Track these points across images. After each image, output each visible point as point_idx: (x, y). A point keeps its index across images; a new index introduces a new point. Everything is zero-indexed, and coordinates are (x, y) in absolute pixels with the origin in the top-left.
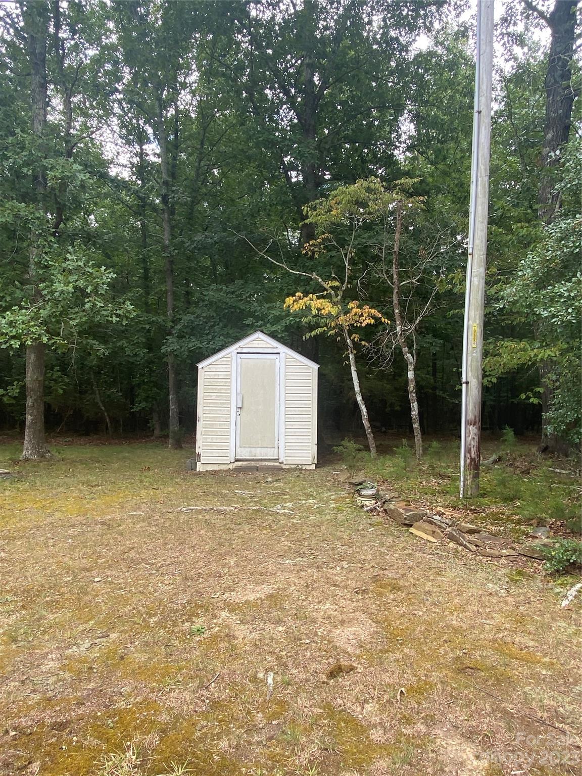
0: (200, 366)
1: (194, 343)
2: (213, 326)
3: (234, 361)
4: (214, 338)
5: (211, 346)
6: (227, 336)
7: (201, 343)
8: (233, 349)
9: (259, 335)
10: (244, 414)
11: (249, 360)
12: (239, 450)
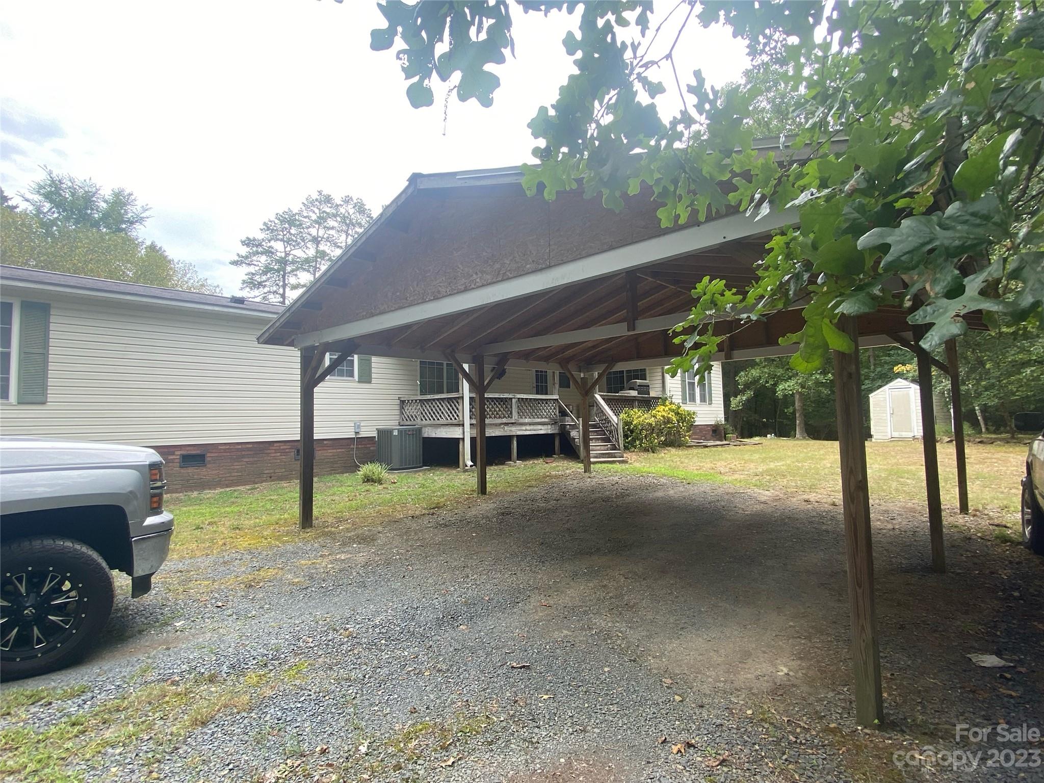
0: (870, 396)
8: (886, 387)
9: (899, 380)
10: (894, 416)
11: (896, 392)
12: (893, 433)
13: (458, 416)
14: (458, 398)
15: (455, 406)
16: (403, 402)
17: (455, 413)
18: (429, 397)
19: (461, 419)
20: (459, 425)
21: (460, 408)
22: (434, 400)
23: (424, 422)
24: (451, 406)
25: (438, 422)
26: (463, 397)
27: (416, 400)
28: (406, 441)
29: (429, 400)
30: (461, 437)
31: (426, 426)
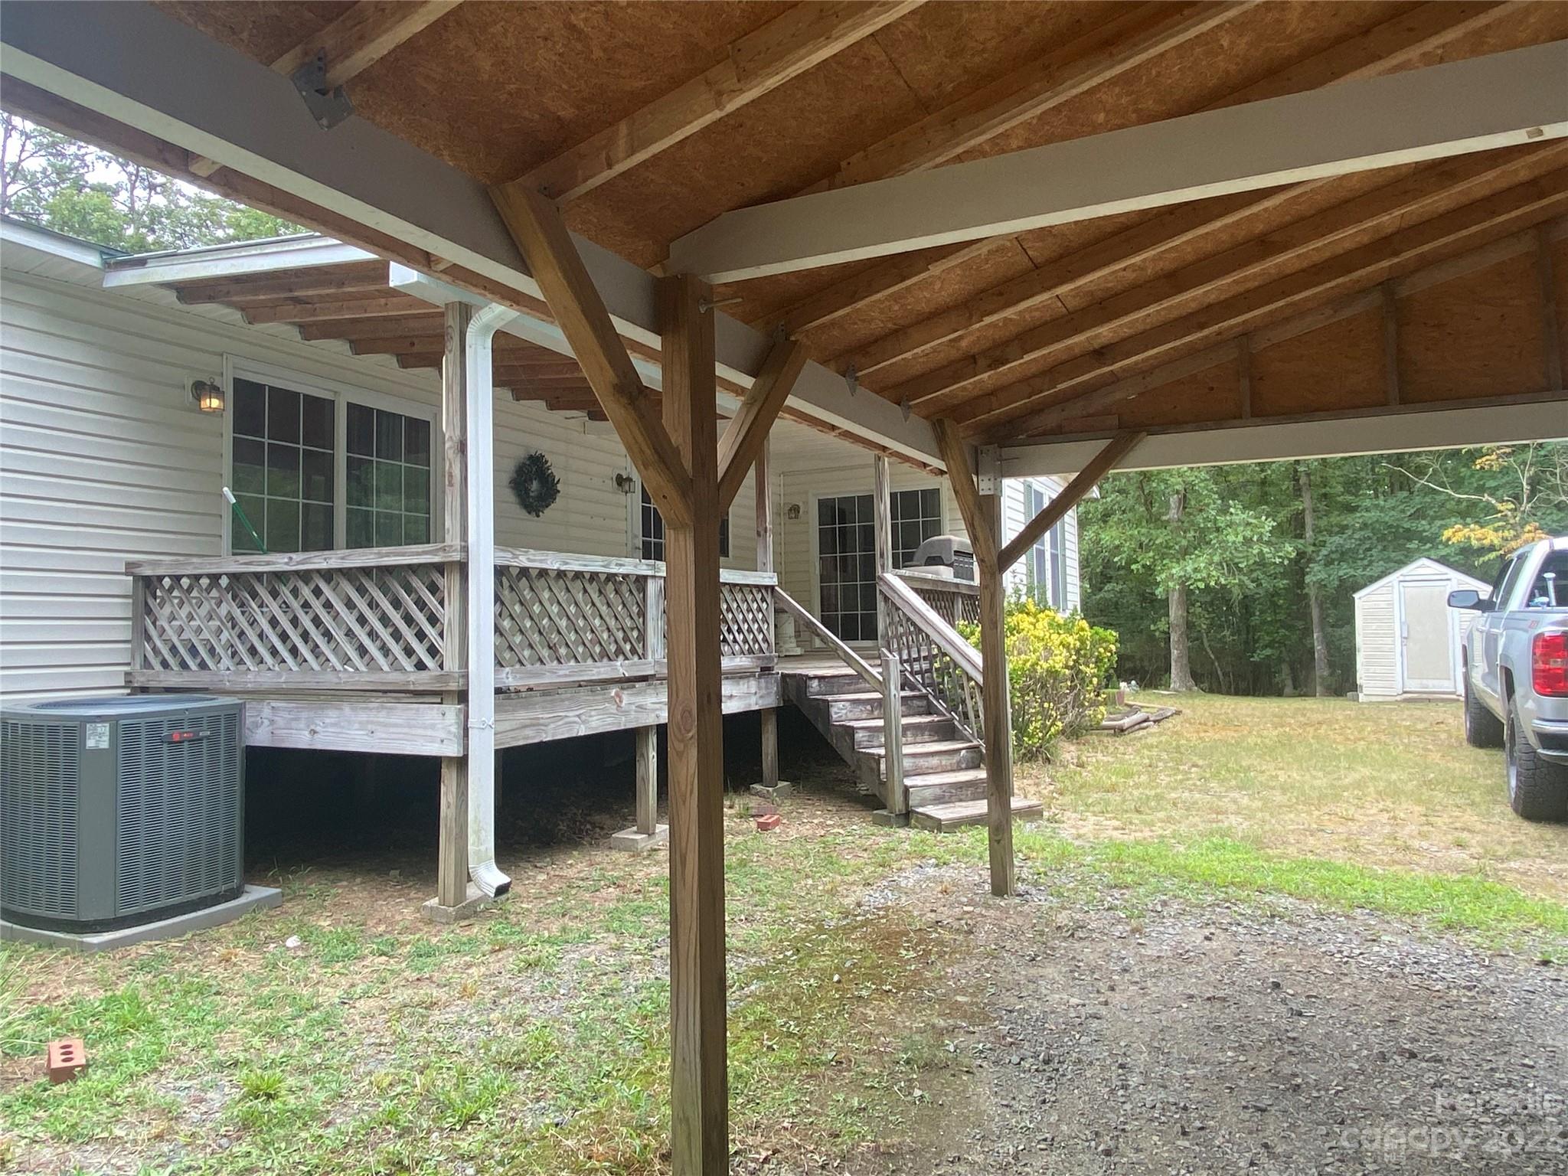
0: (1356, 596)
1: (1344, 570)
2: (1370, 549)
3: (1396, 591)
4: (1371, 563)
5: (1368, 573)
6: (1388, 560)
7: (1356, 569)
8: (1393, 578)
9: (1424, 561)
10: (1410, 642)
11: (1411, 590)
12: (1408, 682)
13: (433, 651)
14: (440, 568)
15: (421, 605)
16: (148, 585)
17: (421, 636)
18: (280, 562)
19: (451, 664)
20: (438, 696)
21: (448, 614)
22: (306, 576)
23: (255, 676)
24: (397, 604)
25: (329, 680)
26: (463, 567)
27: (215, 578)
28: (155, 773)
29: (280, 576)
30: (452, 750)
31: (261, 694)
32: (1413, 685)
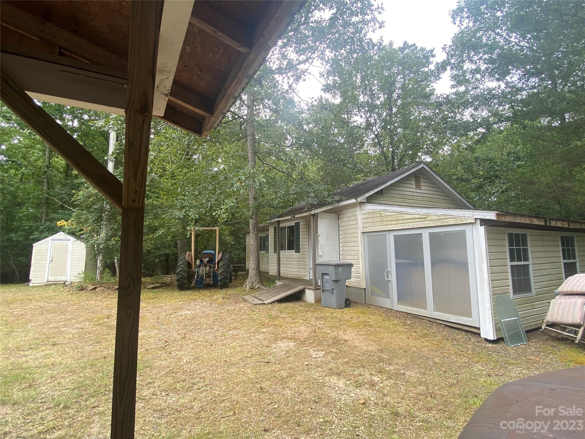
0: (35, 244)
3: (50, 243)
8: (50, 239)
9: (62, 233)
10: (53, 263)
11: (57, 243)
12: (49, 277)
32: (52, 279)
